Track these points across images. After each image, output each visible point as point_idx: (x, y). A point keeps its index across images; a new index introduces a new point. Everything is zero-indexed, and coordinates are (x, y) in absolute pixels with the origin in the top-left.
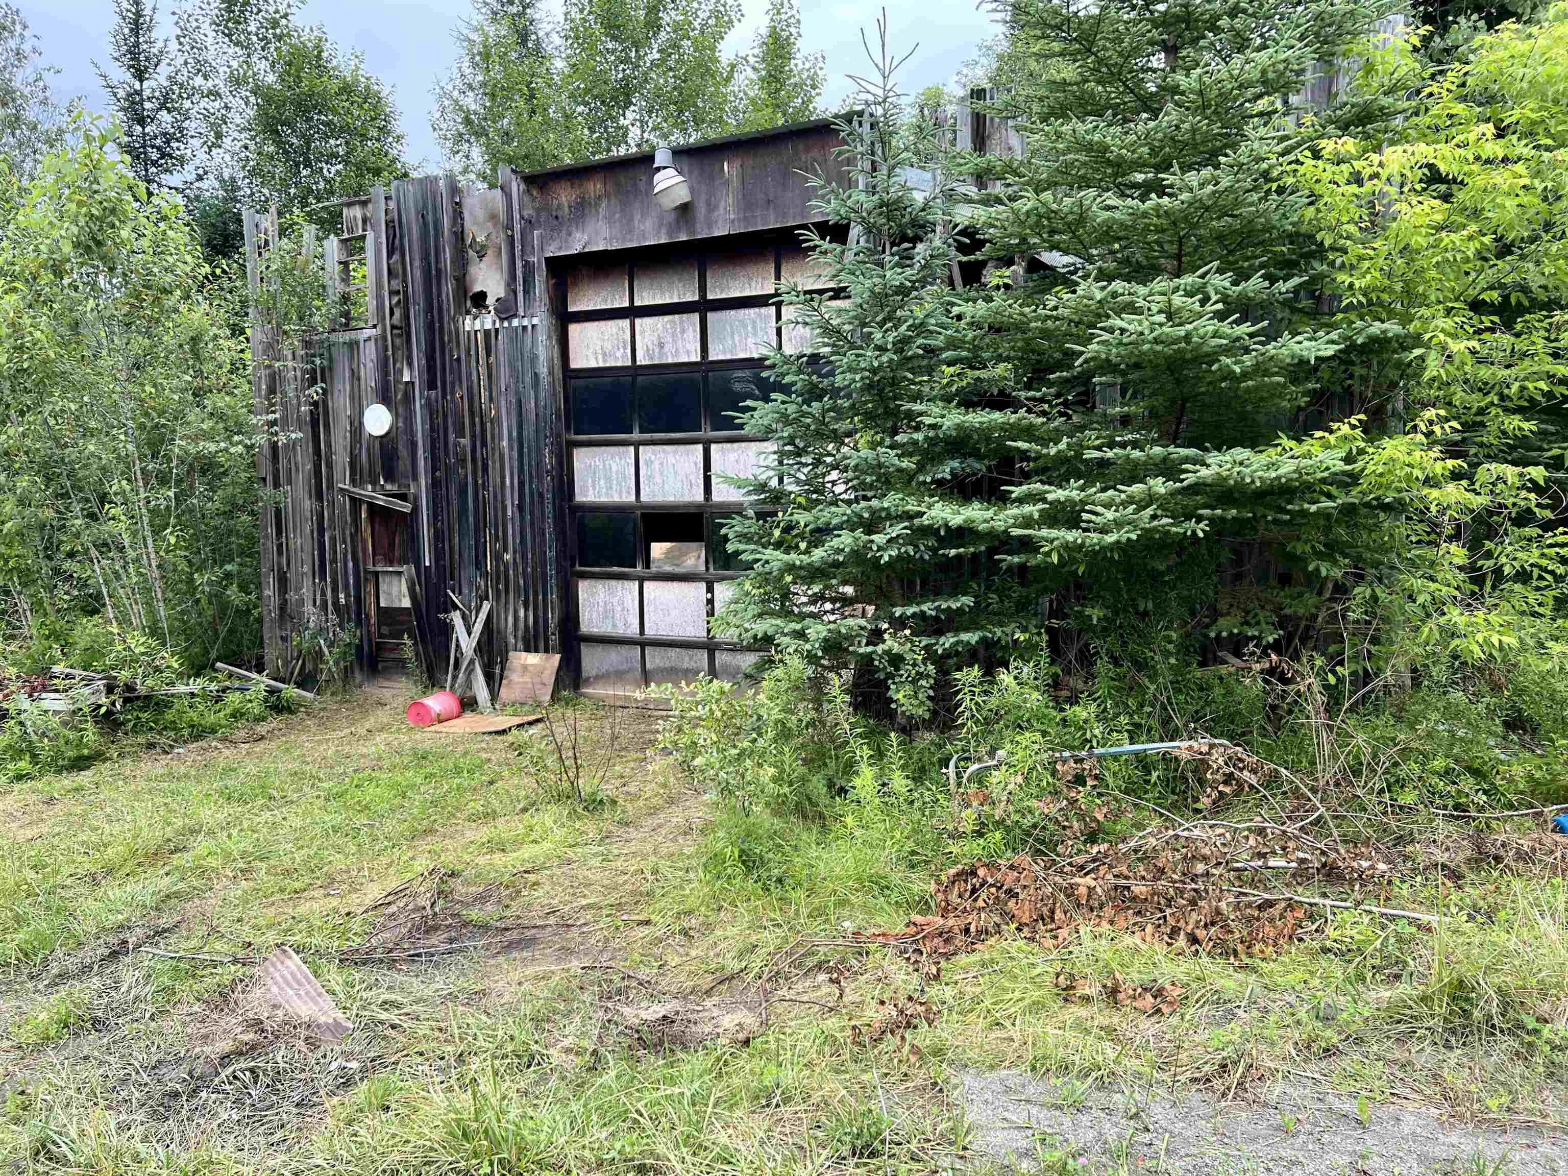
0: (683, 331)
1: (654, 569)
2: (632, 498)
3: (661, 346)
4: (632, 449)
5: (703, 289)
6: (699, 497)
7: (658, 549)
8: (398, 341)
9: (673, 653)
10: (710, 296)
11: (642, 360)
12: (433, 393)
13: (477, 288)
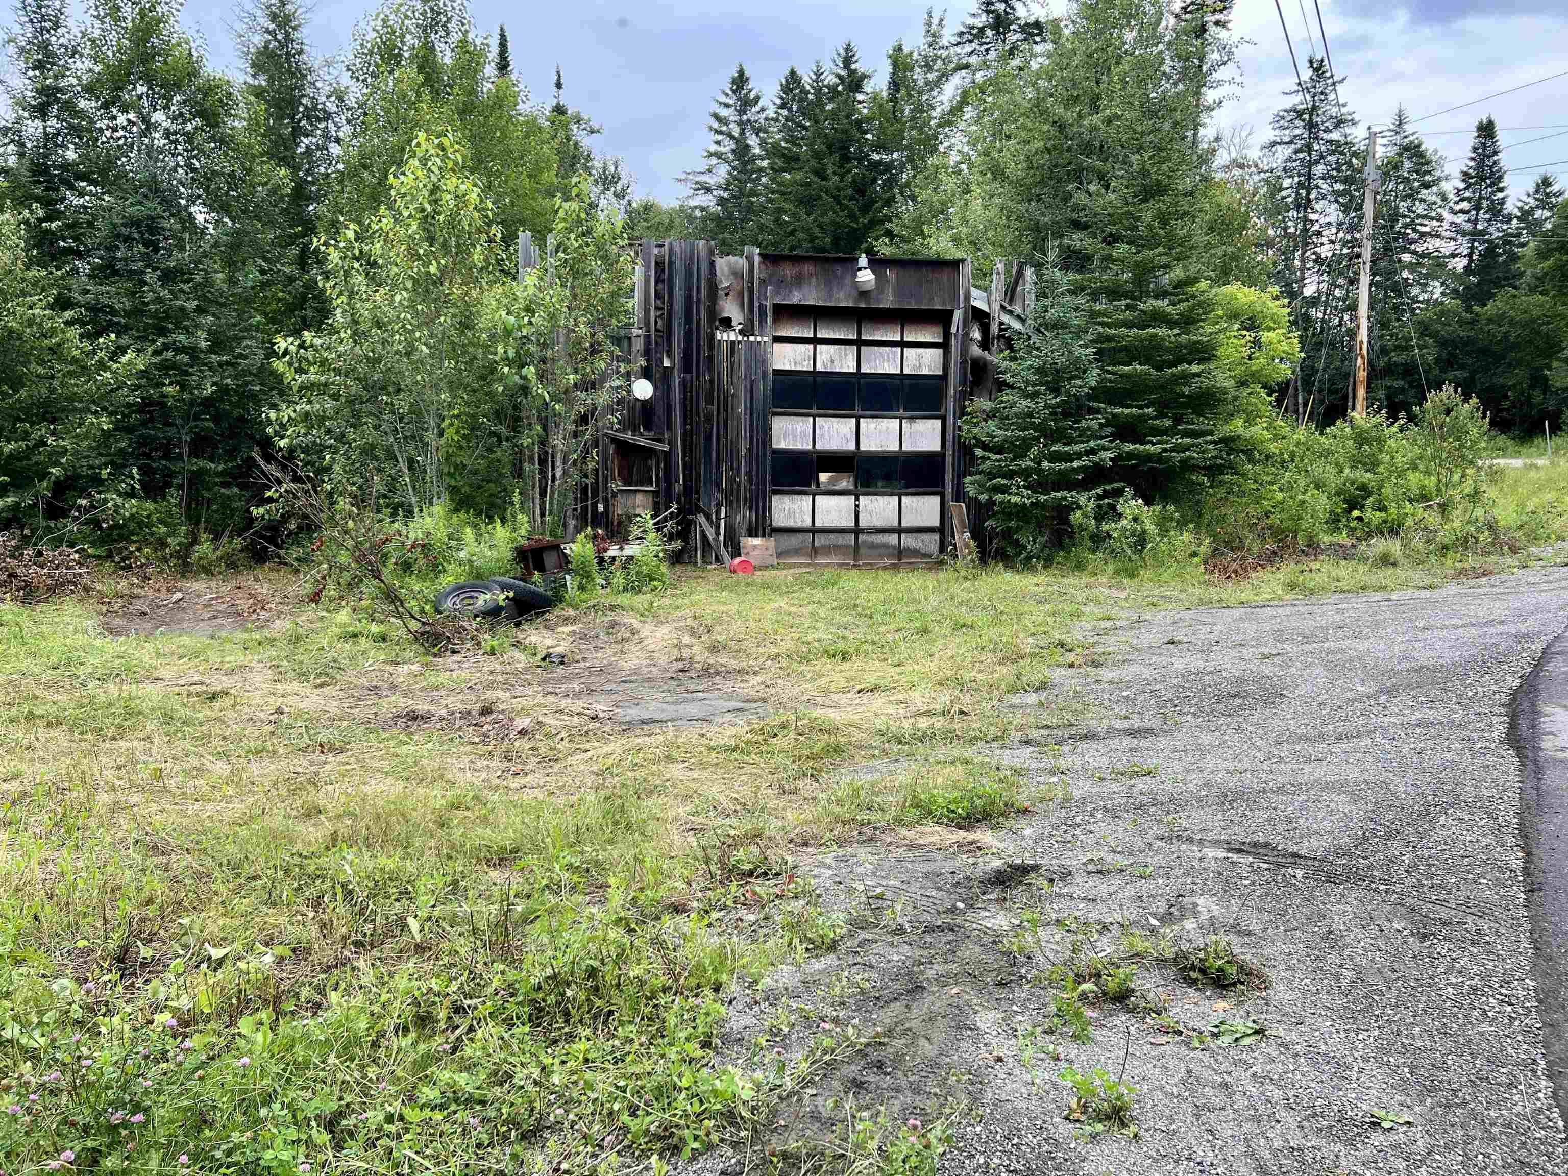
0: (846, 355)
1: (822, 488)
2: (810, 447)
3: (832, 362)
4: (811, 419)
5: (859, 333)
6: (852, 447)
7: (823, 477)
8: (659, 340)
9: (832, 536)
10: (863, 338)
11: (819, 368)
12: (688, 376)
13: (726, 315)
